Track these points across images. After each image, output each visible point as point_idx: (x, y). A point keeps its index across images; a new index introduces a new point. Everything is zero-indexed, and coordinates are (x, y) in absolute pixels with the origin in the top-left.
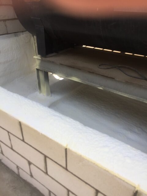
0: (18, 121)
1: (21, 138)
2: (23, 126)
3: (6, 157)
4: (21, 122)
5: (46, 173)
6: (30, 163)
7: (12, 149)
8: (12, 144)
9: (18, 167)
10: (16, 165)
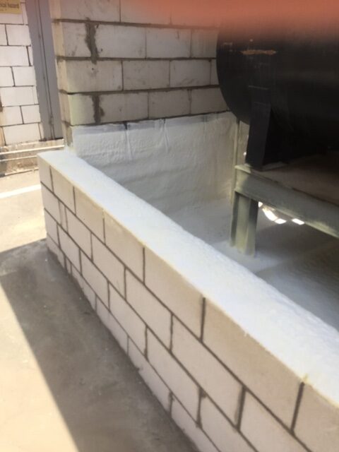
0: (201, 295)
1: (198, 333)
2: (207, 309)
3: (151, 365)
4: (206, 300)
5: (237, 427)
6: (202, 394)
7: (170, 351)
8: (173, 343)
9: (171, 395)
10: (170, 389)
